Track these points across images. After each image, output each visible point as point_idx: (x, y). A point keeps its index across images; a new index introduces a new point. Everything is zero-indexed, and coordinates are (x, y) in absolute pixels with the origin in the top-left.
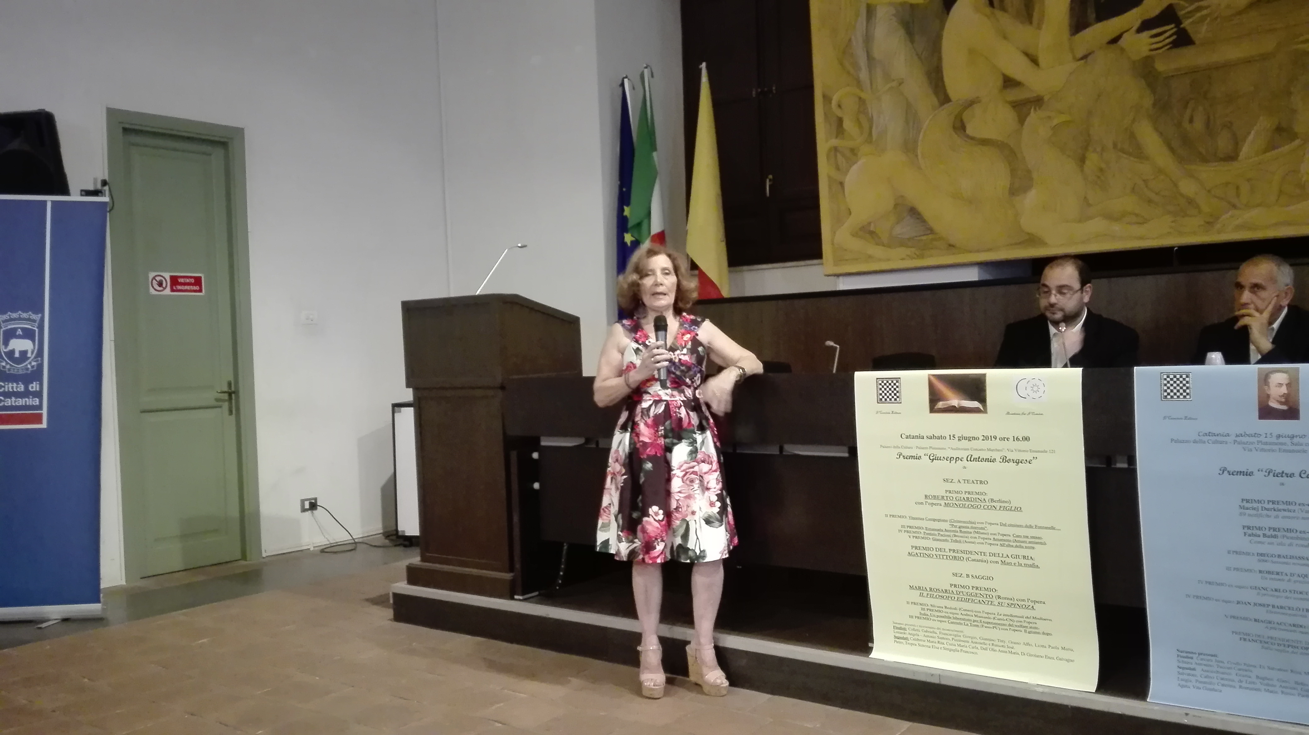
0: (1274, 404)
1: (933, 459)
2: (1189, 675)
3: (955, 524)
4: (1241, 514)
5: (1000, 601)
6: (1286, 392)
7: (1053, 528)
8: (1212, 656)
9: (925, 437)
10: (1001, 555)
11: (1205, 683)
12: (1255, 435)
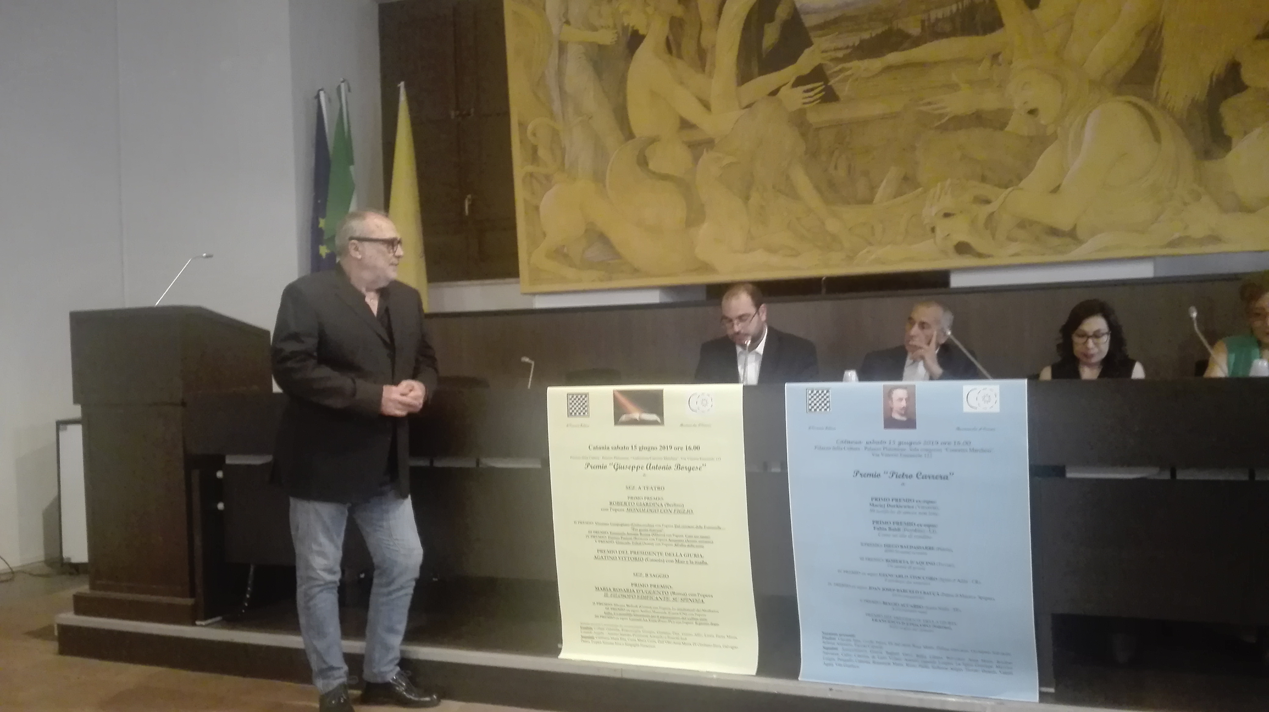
0: (896, 416)
1: (617, 468)
2: (833, 654)
3: (635, 527)
4: (872, 511)
5: (675, 596)
6: (905, 405)
7: (719, 528)
8: (850, 636)
9: (610, 448)
10: (675, 554)
11: (845, 661)
12: (882, 442)
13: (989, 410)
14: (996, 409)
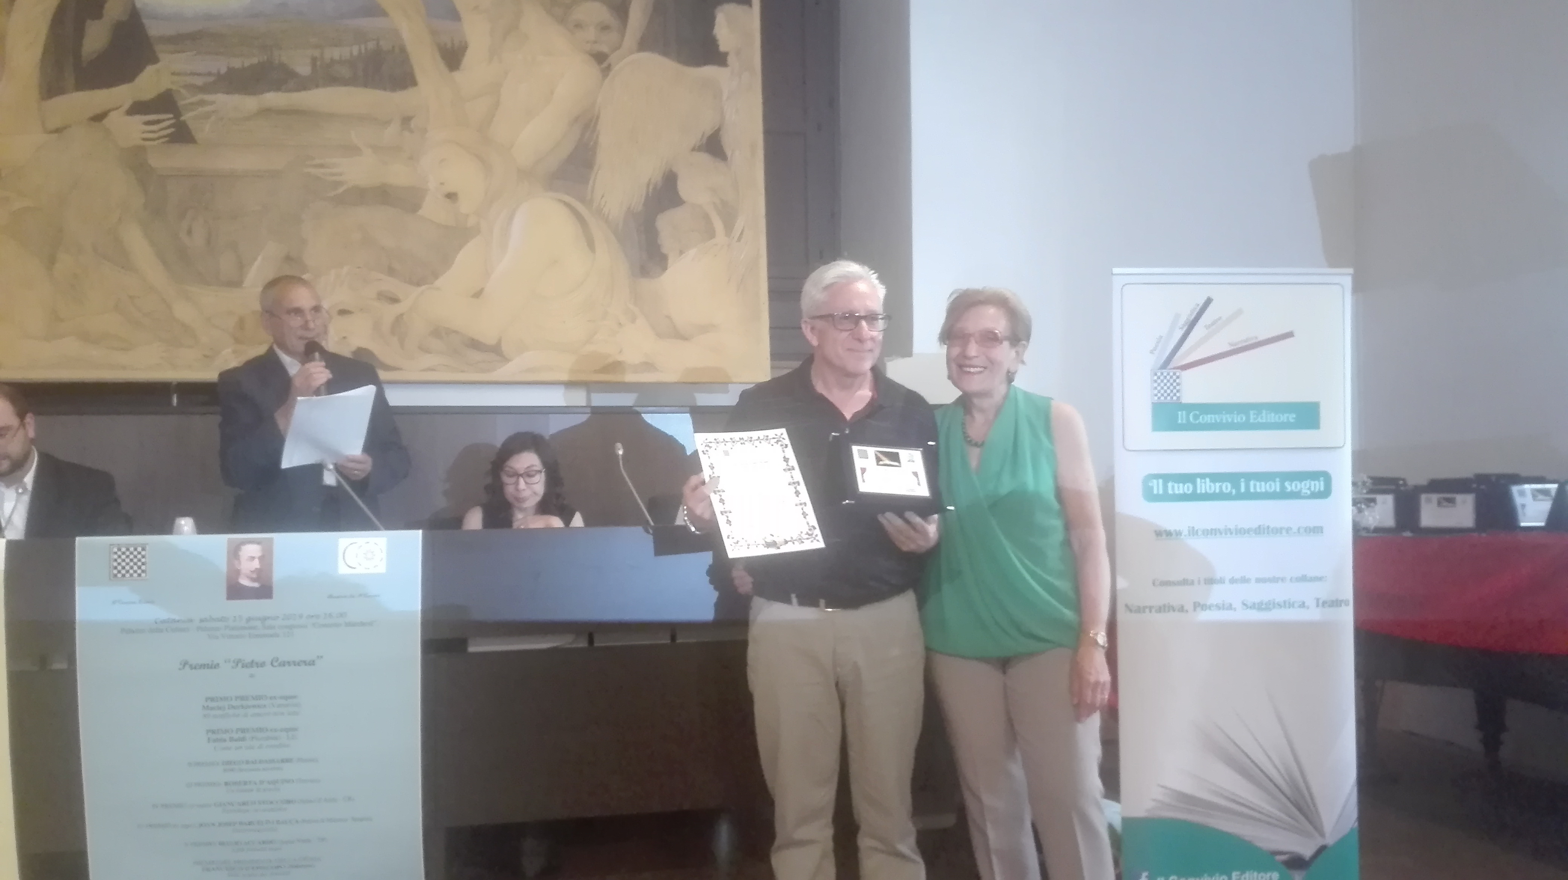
0: (245, 582)
4: (205, 716)
6: (258, 566)
12: (222, 619)
13: (373, 571)
14: (382, 569)
